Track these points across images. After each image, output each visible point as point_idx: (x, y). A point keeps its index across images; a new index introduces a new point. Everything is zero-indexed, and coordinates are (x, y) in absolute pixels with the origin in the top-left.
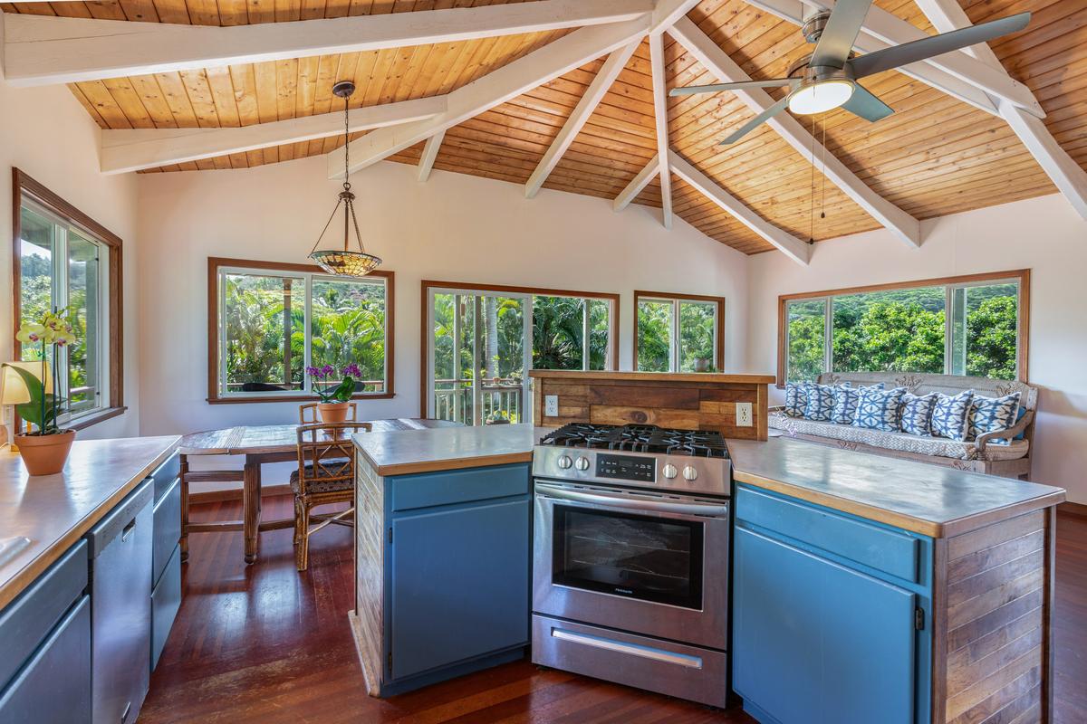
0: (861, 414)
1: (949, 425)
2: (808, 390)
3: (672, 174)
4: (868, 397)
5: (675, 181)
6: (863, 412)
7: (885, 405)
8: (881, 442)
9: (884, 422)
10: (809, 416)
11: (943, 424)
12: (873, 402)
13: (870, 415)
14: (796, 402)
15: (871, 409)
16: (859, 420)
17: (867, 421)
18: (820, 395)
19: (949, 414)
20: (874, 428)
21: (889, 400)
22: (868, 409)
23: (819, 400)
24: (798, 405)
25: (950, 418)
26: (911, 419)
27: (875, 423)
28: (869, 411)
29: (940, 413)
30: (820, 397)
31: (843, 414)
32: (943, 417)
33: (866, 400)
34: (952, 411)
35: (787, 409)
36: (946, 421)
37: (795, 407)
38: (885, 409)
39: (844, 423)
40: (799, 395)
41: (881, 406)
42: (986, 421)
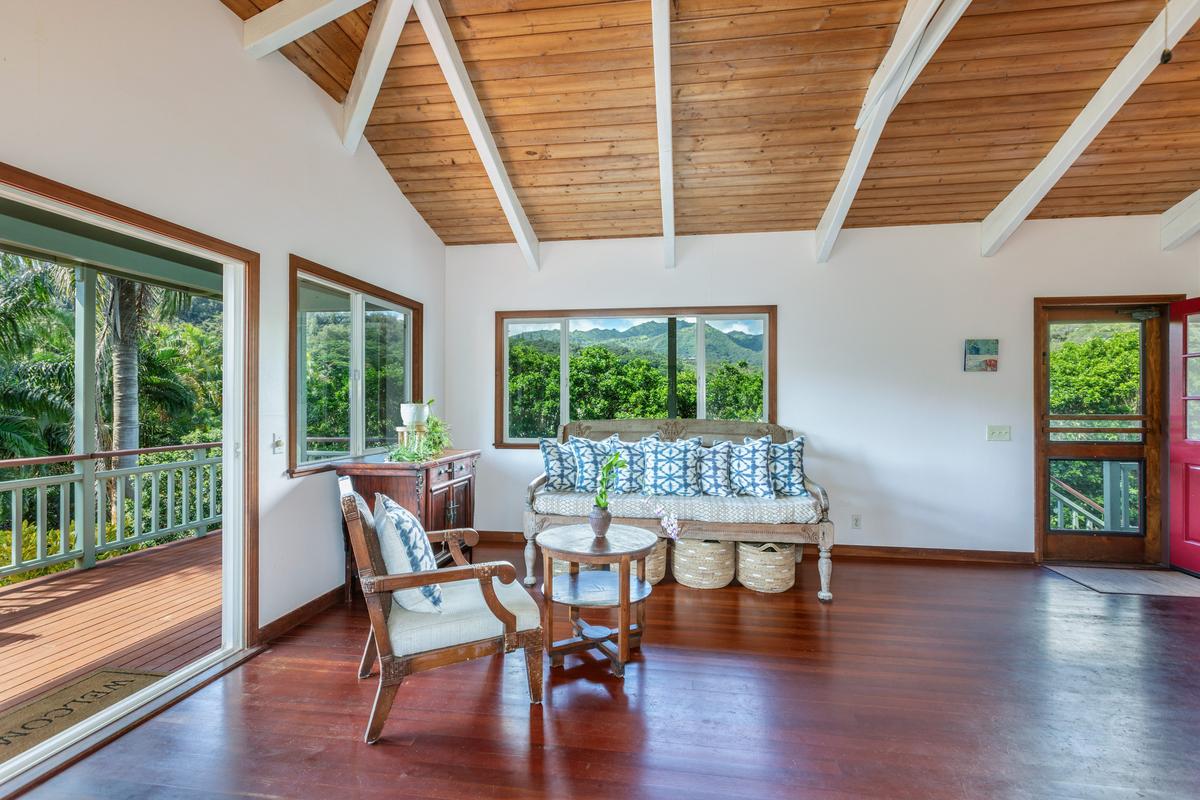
0: (657, 477)
1: (757, 480)
2: (577, 448)
3: (413, 21)
4: (661, 453)
5: (411, 39)
6: (660, 473)
7: (685, 462)
8: (718, 514)
9: (687, 485)
10: (584, 488)
11: (750, 480)
12: (670, 460)
13: (670, 477)
14: (563, 468)
15: (670, 469)
16: (655, 486)
17: (666, 486)
18: (595, 455)
19: (754, 467)
20: (674, 493)
21: (689, 455)
22: (666, 469)
23: (595, 462)
24: (566, 472)
25: (758, 471)
26: (714, 476)
27: (675, 486)
28: (668, 472)
29: (743, 467)
30: (595, 458)
31: (630, 480)
32: (749, 471)
33: (660, 456)
34: (758, 463)
35: (552, 479)
36: (752, 475)
37: (561, 476)
38: (686, 468)
39: (632, 491)
40: (564, 457)
41: (681, 463)
42: (787, 472)
